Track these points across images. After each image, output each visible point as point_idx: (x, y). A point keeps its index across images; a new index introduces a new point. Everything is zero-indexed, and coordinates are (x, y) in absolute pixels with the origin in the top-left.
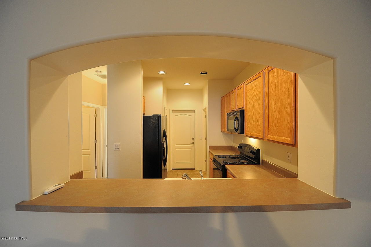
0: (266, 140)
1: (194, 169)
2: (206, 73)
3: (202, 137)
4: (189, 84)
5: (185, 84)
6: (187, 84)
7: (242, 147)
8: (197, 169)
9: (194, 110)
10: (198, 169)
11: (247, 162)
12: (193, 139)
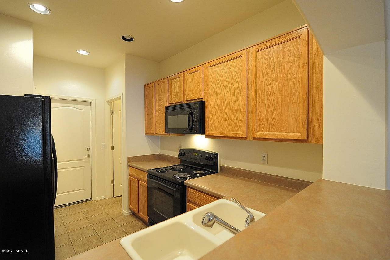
0: (251, 139)
1: (91, 200)
2: (131, 40)
3: (104, 145)
4: (88, 54)
5: (78, 52)
6: (83, 52)
7: (185, 154)
8: (96, 198)
9: (90, 100)
10: (98, 198)
11: (202, 172)
12: (88, 149)
